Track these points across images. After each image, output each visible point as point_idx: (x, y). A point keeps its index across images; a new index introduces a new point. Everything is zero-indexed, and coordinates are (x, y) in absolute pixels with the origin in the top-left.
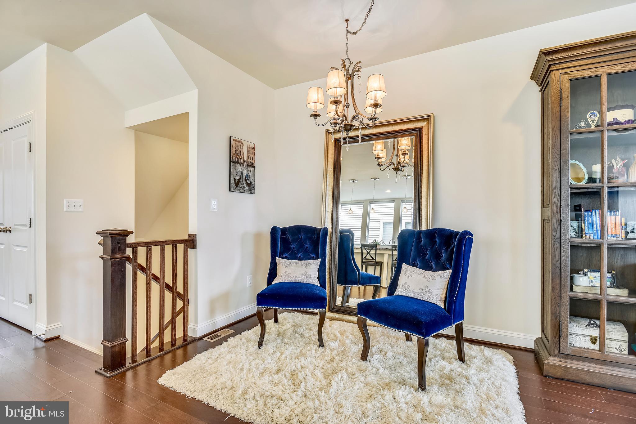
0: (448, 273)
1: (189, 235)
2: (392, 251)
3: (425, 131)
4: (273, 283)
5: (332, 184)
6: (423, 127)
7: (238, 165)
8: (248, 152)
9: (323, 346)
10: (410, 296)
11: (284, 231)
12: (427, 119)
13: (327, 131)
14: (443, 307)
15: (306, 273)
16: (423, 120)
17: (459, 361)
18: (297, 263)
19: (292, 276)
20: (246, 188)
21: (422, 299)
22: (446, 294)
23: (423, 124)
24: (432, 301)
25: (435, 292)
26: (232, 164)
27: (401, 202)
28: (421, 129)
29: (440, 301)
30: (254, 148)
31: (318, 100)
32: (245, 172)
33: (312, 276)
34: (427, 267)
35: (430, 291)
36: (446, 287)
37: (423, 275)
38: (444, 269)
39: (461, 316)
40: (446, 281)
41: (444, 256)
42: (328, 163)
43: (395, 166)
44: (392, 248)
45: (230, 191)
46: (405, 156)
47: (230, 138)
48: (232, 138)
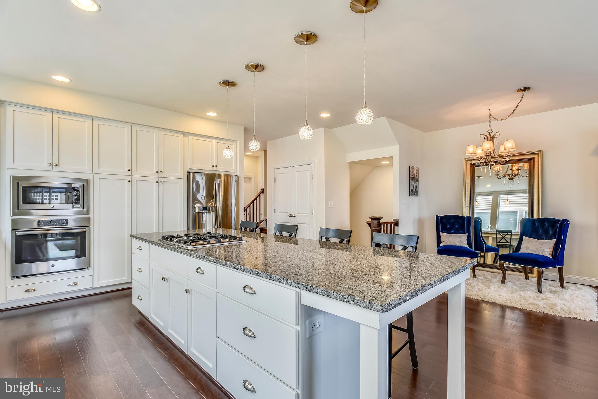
0: (554, 241)
1: (394, 220)
2: (496, 234)
3: (536, 160)
4: (440, 246)
5: (469, 191)
6: (534, 158)
7: (413, 181)
8: (416, 173)
9: (476, 277)
10: (530, 252)
11: (442, 217)
12: (538, 153)
13: (465, 159)
14: (551, 258)
15: (460, 240)
16: (535, 154)
17: (561, 288)
18: (454, 235)
19: (453, 242)
20: (415, 194)
21: (537, 254)
22: (553, 252)
23: (536, 156)
24: (544, 255)
25: (546, 250)
26: (411, 181)
27: (499, 195)
28: (533, 159)
29: (549, 254)
30: (418, 170)
31: (474, 152)
32: (415, 185)
33: (464, 242)
34: (539, 238)
35: (543, 250)
36: (553, 248)
37: (538, 242)
38: (551, 238)
39: (562, 263)
40: (553, 245)
41: (551, 232)
42: (467, 178)
43: (509, 177)
44: (496, 232)
45: (409, 195)
46: (518, 171)
47: (410, 167)
48: (411, 167)
